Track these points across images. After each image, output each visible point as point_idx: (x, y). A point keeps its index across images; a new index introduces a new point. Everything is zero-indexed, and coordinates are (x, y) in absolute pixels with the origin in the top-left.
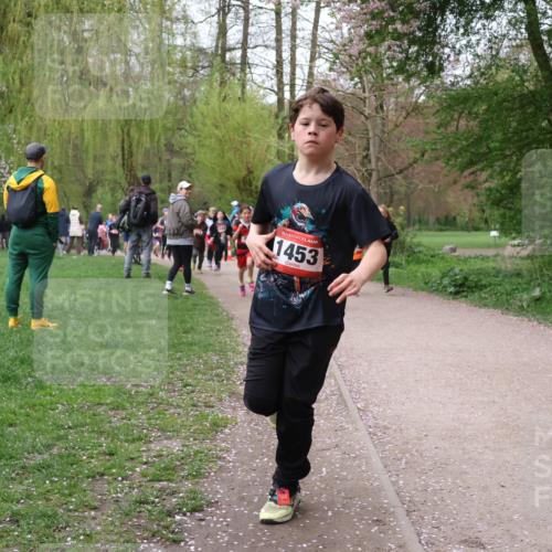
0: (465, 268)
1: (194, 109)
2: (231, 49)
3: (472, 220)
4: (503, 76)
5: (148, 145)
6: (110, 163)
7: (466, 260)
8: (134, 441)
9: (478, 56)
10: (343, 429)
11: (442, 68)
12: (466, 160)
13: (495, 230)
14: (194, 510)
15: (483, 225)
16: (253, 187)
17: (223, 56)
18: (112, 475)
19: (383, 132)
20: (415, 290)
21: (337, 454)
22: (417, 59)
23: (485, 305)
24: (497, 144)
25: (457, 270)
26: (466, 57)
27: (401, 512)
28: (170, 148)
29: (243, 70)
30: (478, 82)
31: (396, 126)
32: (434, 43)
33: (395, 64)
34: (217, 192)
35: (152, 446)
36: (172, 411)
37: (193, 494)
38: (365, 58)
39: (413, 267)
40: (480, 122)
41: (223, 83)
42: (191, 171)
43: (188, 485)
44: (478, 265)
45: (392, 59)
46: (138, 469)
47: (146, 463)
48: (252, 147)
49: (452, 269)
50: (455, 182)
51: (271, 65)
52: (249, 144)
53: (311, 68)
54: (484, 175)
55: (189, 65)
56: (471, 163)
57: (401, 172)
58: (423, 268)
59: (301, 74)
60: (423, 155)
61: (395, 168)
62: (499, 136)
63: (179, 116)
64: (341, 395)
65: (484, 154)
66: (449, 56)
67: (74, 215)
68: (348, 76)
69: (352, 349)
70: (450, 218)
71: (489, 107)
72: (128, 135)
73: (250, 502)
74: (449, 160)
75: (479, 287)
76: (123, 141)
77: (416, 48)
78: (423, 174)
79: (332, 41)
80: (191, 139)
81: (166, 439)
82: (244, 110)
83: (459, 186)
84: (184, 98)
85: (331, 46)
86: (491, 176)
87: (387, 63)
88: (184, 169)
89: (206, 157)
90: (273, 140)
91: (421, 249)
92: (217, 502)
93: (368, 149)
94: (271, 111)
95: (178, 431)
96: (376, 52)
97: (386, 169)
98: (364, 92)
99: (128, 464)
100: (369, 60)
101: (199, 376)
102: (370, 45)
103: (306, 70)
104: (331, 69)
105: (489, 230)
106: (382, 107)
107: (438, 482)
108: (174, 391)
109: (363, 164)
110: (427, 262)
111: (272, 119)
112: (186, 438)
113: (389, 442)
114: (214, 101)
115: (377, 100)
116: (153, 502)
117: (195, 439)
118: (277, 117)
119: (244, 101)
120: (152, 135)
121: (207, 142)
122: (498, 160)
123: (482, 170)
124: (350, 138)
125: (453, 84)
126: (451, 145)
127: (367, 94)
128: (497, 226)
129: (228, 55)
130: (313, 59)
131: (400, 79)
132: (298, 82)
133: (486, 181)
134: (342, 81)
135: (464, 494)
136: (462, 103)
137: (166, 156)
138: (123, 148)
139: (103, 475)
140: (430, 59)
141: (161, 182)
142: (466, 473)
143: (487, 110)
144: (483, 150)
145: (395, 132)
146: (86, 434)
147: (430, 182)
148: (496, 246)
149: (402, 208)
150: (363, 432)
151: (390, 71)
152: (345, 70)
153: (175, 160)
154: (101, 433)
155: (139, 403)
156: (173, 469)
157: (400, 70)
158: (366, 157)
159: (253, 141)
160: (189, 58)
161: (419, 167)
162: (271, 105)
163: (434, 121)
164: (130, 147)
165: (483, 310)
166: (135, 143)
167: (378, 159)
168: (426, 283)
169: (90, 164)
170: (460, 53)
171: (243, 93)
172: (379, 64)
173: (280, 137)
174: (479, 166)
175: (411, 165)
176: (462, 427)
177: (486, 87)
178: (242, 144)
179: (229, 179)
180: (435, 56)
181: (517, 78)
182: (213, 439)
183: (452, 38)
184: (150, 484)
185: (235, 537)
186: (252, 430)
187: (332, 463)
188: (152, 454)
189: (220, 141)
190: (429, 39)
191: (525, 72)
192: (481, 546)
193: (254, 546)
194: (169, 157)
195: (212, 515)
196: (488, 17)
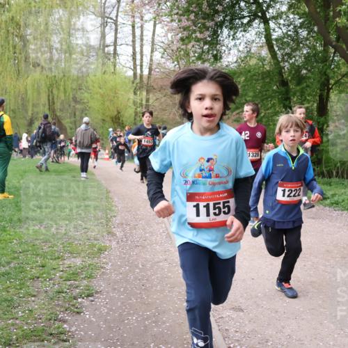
1: (88, 79)
2: (107, 46)
4: (253, 62)
5: (63, 98)
6: (42, 108)
8: (55, 259)
9: (240, 51)
10: (169, 251)
11: (221, 58)
12: (234, 106)
14: (88, 296)
16: (120, 121)
17: (104, 50)
18: (44, 277)
21: (166, 264)
22: (208, 52)
24: (250, 98)
26: (234, 51)
28: (75, 100)
29: (114, 57)
30: (240, 65)
32: (217, 44)
33: (196, 55)
34: (101, 123)
35: (66, 261)
36: (76, 242)
37: (87, 286)
38: (180, 51)
41: (103, 64)
42: (87, 112)
43: (85, 282)
45: (195, 52)
46: (58, 275)
47: (62, 271)
48: (120, 99)
50: (229, 118)
51: (129, 55)
52: (118, 98)
53: (151, 56)
55: (85, 54)
56: (237, 108)
59: (146, 60)
62: (251, 94)
63: (80, 82)
64: (168, 233)
66: (225, 51)
68: (171, 61)
71: (246, 78)
72: (52, 92)
73: (119, 291)
76: (49, 96)
77: (207, 46)
79: (163, 42)
80: (86, 95)
81: (73, 258)
82: (115, 79)
83: (230, 121)
84: (82, 72)
85: (162, 45)
87: (192, 54)
88: (83, 111)
89: (95, 104)
90: (132, 96)
92: (101, 291)
94: (130, 80)
95: (79, 254)
96: (186, 47)
99: (52, 272)
100: (182, 53)
102: (183, 45)
103: (149, 58)
104: (162, 57)
111: (131, 84)
112: (84, 257)
114: (99, 74)
116: (66, 292)
117: (89, 258)
118: (133, 83)
119: (115, 74)
120: (65, 92)
121: (95, 96)
125: (227, 66)
129: (106, 49)
130: (152, 52)
131: (199, 63)
132: (144, 64)
134: (168, 64)
137: (73, 104)
138: (49, 100)
139: (38, 278)
140: (215, 52)
141: (70, 118)
143: (245, 80)
144: (244, 101)
146: (29, 256)
151: (194, 58)
152: (169, 58)
153: (78, 106)
154: (38, 255)
155: (58, 239)
156: (77, 274)
157: (199, 58)
159: (120, 96)
160: (85, 51)
162: (130, 77)
164: (53, 99)
166: (55, 97)
169: (30, 108)
170: (230, 49)
171: (115, 70)
172: (188, 55)
173: (135, 94)
177: (244, 68)
178: (114, 97)
179: (107, 116)
180: (217, 51)
181: (261, 63)
182: (99, 257)
183: (226, 42)
184: (65, 282)
185: (111, 310)
186: (120, 252)
187: (163, 269)
188: (66, 266)
189: (102, 96)
190: (214, 42)
191: (264, 60)
192: (242, 310)
193: (121, 315)
194: (74, 105)
195: (98, 298)
196: (245, 31)
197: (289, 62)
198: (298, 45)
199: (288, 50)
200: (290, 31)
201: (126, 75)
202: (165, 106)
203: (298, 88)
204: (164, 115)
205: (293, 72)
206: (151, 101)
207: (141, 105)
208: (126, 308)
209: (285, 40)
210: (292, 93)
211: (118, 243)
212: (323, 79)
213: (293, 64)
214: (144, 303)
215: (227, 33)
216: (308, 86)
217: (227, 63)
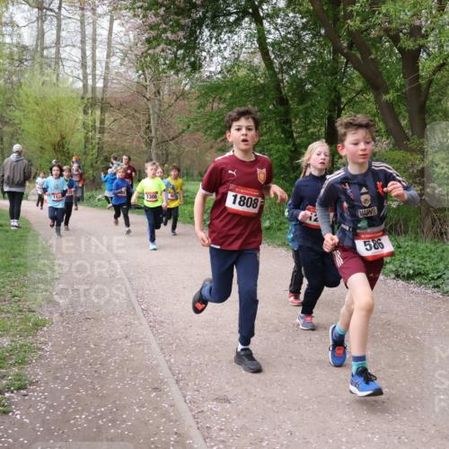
2: (47, 48)
4: (242, 73)
9: (226, 58)
10: (131, 324)
11: (201, 66)
14: (20, 388)
16: (65, 149)
17: (42, 52)
19: (160, 110)
20: (185, 223)
21: (127, 343)
22: (184, 58)
26: (217, 59)
27: (172, 381)
29: (57, 63)
30: (226, 77)
31: (170, 106)
32: (195, 48)
33: (168, 62)
34: (38, 153)
37: (19, 377)
38: (146, 57)
40: (227, 105)
42: (18, 136)
43: (15, 370)
45: (166, 58)
48: (65, 120)
50: (212, 147)
51: (77, 60)
52: (62, 118)
53: (107, 63)
55: (16, 58)
57: (173, 139)
59: (100, 68)
60: (189, 127)
61: (169, 137)
63: (8, 95)
64: (130, 300)
66: (205, 58)
68: (134, 70)
69: (138, 266)
71: (233, 94)
73: (63, 381)
74: (206, 131)
77: (182, 51)
78: (189, 141)
79: (122, 44)
80: (18, 113)
82: (58, 92)
83: (214, 150)
84: (12, 82)
85: (121, 47)
87: (162, 61)
88: (13, 135)
89: (29, 127)
90: (81, 116)
92: (37, 382)
93: (150, 122)
94: (78, 94)
95: (7, 331)
96: (154, 52)
97: (163, 137)
98: (146, 81)
100: (148, 59)
101: (24, 289)
102: (150, 48)
103: (104, 64)
104: (121, 64)
106: (159, 93)
107: (198, 359)
108: (5, 301)
109: (146, 133)
111: (79, 100)
112: (14, 335)
113: (164, 332)
114: (35, 85)
115: (155, 87)
117: (21, 336)
118: (83, 98)
119: (58, 86)
121: (30, 115)
124: (136, 114)
125: (208, 77)
126: (208, 120)
127: (148, 83)
129: (45, 53)
130: (108, 56)
131: (172, 73)
132: (98, 72)
134: (130, 73)
135: (217, 366)
136: (215, 91)
140: (193, 59)
142: (218, 351)
143: (232, 96)
145: (169, 111)
147: (194, 147)
150: (145, 327)
151: (165, 67)
152: (132, 65)
153: (6, 129)
156: (4, 359)
157: (172, 66)
158: (148, 128)
159: (65, 115)
160: (16, 53)
161: (186, 136)
162: (78, 89)
163: (195, 103)
167: (156, 130)
170: (212, 56)
172: (157, 62)
173: (85, 112)
175: (180, 134)
176: (215, 319)
177: (231, 81)
178: (56, 117)
179: (46, 143)
180: (196, 57)
181: (252, 75)
182: (35, 335)
183: (207, 45)
185: (51, 406)
186: (64, 327)
187: (122, 349)
189: (39, 115)
190: (192, 45)
191: (257, 71)
192: (228, 401)
193: (65, 412)
195: (34, 391)
196: (231, 32)
197: (289, 74)
198: (300, 52)
199: (287, 58)
200: (289, 33)
201: (74, 87)
202: (126, 130)
203: (301, 107)
204: (125, 141)
205: (295, 87)
206: (107, 123)
207: (94, 127)
208: (73, 403)
209: (284, 45)
210: (292, 115)
211: (61, 315)
212: (333, 97)
213: (295, 76)
214: (97, 396)
215: (208, 34)
216: (313, 106)
217: (208, 74)
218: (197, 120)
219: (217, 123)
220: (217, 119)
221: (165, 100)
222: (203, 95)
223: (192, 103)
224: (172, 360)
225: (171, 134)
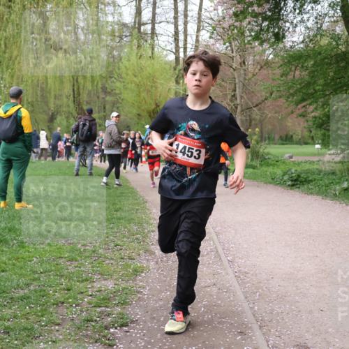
0: (299, 169)
1: (121, 65)
2: (144, 24)
3: (303, 137)
4: (325, 41)
5: (90, 88)
6: (65, 100)
7: (299, 164)
8: (82, 281)
9: (308, 28)
10: (218, 273)
11: (284, 37)
12: (300, 98)
13: (318, 144)
14: (122, 326)
15: (310, 141)
17: (139, 29)
18: (69, 303)
19: (245, 79)
20: (266, 183)
21: (215, 290)
22: (268, 30)
23: (311, 193)
24: (321, 87)
25: (293, 171)
26: (301, 29)
27: (256, 327)
28: (104, 90)
29: (152, 38)
30: (308, 46)
31: (254, 75)
32: (279, 19)
33: (253, 34)
34: (136, 119)
35: (95, 284)
36: (108, 262)
37: (121, 316)
38: (233, 30)
39: (265, 169)
40: (309, 73)
41: (139, 47)
42: (118, 105)
43: (118, 309)
44: (307, 167)
45: (251, 30)
46: (86, 300)
47: (91, 296)
48: (159, 90)
49: (290, 170)
50: (292, 112)
51: (171, 35)
52: (156, 88)
53: (197, 36)
54: (312, 108)
55: (117, 34)
56: (303, 100)
57: (257, 105)
58: (270, 169)
59: (191, 41)
60: (271, 95)
61: (253, 104)
62: (321, 82)
63: (111, 69)
64: (217, 252)
65: (312, 94)
66: (289, 28)
67: (43, 134)
68: (222, 42)
70: (289, 136)
71: (315, 62)
72: (77, 81)
73: (159, 321)
74: (288, 98)
75: (307, 181)
76: (74, 86)
77: (267, 23)
78: (271, 107)
79: (211, 19)
80: (118, 84)
81: (105, 280)
82: (153, 65)
83: (295, 115)
84: (113, 57)
85: (210, 22)
86: (316, 109)
87: (247, 33)
88: (114, 104)
89: (128, 96)
90: (173, 84)
91: (269, 156)
92: (137, 320)
93: (235, 91)
94: (171, 66)
95: (111, 275)
96: (241, 25)
97: (247, 104)
98: (233, 52)
99: (79, 296)
100: (236, 31)
101: (125, 239)
102: (237, 21)
103: (194, 38)
104: (211, 37)
105: (314, 144)
106: (244, 63)
107: (280, 308)
108: (109, 249)
109: (231, 101)
110: (273, 165)
111: (172, 71)
112: (117, 279)
113: (248, 282)
114: (134, 58)
115: (240, 58)
116: (96, 321)
117: (122, 280)
118: (175, 69)
119: (153, 59)
120: (93, 81)
121: (129, 86)
122: (321, 98)
123: (310, 104)
124: (223, 83)
125: (291, 47)
126: (290, 88)
127: (234, 54)
128: (320, 141)
129: (142, 28)
130: (198, 30)
131: (257, 44)
132: (189, 46)
133: (312, 112)
134: (218, 45)
135: (297, 315)
136: (297, 59)
137: (102, 95)
138: (74, 90)
139: (63, 303)
140: (277, 30)
141: (99, 112)
142: (298, 302)
143: (314, 65)
144: (311, 91)
145: (253, 79)
146: (52, 277)
147: (276, 113)
148: (319, 154)
149: (257, 129)
150: (231, 276)
151: (250, 38)
152: (220, 38)
153: (108, 98)
154: (62, 276)
155: (86, 257)
156: (109, 299)
157: (256, 38)
158: (234, 96)
159: (159, 86)
160: (116, 30)
161: (268, 103)
162: (171, 61)
163: (278, 72)
164: (78, 88)
165: (310, 197)
166: (81, 87)
167: (241, 97)
168: (273, 179)
169: (52, 100)
170: (296, 26)
171: (152, 53)
172: (243, 34)
173: (177, 82)
174: (308, 102)
175: (263, 101)
176: (296, 272)
177: (313, 49)
178: (152, 87)
179: (143, 110)
180: (280, 28)
181: (334, 43)
182: (134, 280)
183: (291, 16)
184: (94, 309)
186: (160, 274)
187: (211, 296)
188: (95, 290)
189: (137, 85)
190: (275, 17)
191: (339, 39)
194: (104, 96)
195: (134, 328)
196: (315, 2)
201: (167, 59)
211: (157, 263)
215: (292, 5)
217: (291, 44)
218: (279, 87)
219: (299, 90)
220: (298, 86)
221: (250, 69)
222: (285, 64)
223: (275, 72)
224: (256, 308)
225: (254, 101)
